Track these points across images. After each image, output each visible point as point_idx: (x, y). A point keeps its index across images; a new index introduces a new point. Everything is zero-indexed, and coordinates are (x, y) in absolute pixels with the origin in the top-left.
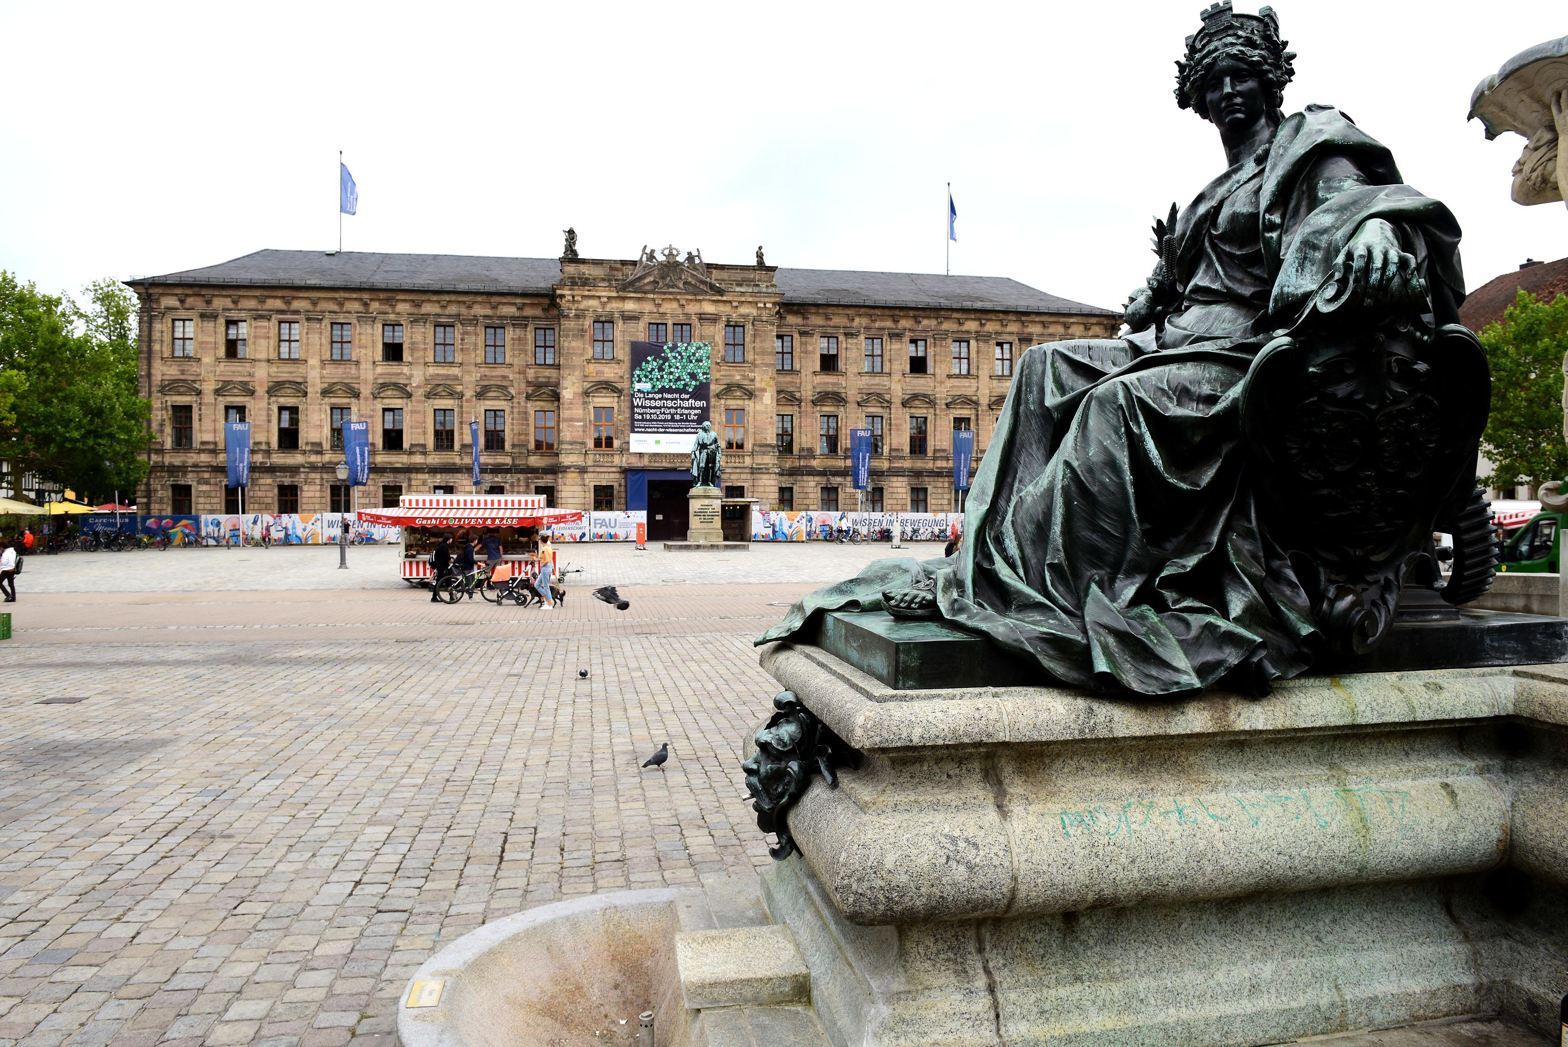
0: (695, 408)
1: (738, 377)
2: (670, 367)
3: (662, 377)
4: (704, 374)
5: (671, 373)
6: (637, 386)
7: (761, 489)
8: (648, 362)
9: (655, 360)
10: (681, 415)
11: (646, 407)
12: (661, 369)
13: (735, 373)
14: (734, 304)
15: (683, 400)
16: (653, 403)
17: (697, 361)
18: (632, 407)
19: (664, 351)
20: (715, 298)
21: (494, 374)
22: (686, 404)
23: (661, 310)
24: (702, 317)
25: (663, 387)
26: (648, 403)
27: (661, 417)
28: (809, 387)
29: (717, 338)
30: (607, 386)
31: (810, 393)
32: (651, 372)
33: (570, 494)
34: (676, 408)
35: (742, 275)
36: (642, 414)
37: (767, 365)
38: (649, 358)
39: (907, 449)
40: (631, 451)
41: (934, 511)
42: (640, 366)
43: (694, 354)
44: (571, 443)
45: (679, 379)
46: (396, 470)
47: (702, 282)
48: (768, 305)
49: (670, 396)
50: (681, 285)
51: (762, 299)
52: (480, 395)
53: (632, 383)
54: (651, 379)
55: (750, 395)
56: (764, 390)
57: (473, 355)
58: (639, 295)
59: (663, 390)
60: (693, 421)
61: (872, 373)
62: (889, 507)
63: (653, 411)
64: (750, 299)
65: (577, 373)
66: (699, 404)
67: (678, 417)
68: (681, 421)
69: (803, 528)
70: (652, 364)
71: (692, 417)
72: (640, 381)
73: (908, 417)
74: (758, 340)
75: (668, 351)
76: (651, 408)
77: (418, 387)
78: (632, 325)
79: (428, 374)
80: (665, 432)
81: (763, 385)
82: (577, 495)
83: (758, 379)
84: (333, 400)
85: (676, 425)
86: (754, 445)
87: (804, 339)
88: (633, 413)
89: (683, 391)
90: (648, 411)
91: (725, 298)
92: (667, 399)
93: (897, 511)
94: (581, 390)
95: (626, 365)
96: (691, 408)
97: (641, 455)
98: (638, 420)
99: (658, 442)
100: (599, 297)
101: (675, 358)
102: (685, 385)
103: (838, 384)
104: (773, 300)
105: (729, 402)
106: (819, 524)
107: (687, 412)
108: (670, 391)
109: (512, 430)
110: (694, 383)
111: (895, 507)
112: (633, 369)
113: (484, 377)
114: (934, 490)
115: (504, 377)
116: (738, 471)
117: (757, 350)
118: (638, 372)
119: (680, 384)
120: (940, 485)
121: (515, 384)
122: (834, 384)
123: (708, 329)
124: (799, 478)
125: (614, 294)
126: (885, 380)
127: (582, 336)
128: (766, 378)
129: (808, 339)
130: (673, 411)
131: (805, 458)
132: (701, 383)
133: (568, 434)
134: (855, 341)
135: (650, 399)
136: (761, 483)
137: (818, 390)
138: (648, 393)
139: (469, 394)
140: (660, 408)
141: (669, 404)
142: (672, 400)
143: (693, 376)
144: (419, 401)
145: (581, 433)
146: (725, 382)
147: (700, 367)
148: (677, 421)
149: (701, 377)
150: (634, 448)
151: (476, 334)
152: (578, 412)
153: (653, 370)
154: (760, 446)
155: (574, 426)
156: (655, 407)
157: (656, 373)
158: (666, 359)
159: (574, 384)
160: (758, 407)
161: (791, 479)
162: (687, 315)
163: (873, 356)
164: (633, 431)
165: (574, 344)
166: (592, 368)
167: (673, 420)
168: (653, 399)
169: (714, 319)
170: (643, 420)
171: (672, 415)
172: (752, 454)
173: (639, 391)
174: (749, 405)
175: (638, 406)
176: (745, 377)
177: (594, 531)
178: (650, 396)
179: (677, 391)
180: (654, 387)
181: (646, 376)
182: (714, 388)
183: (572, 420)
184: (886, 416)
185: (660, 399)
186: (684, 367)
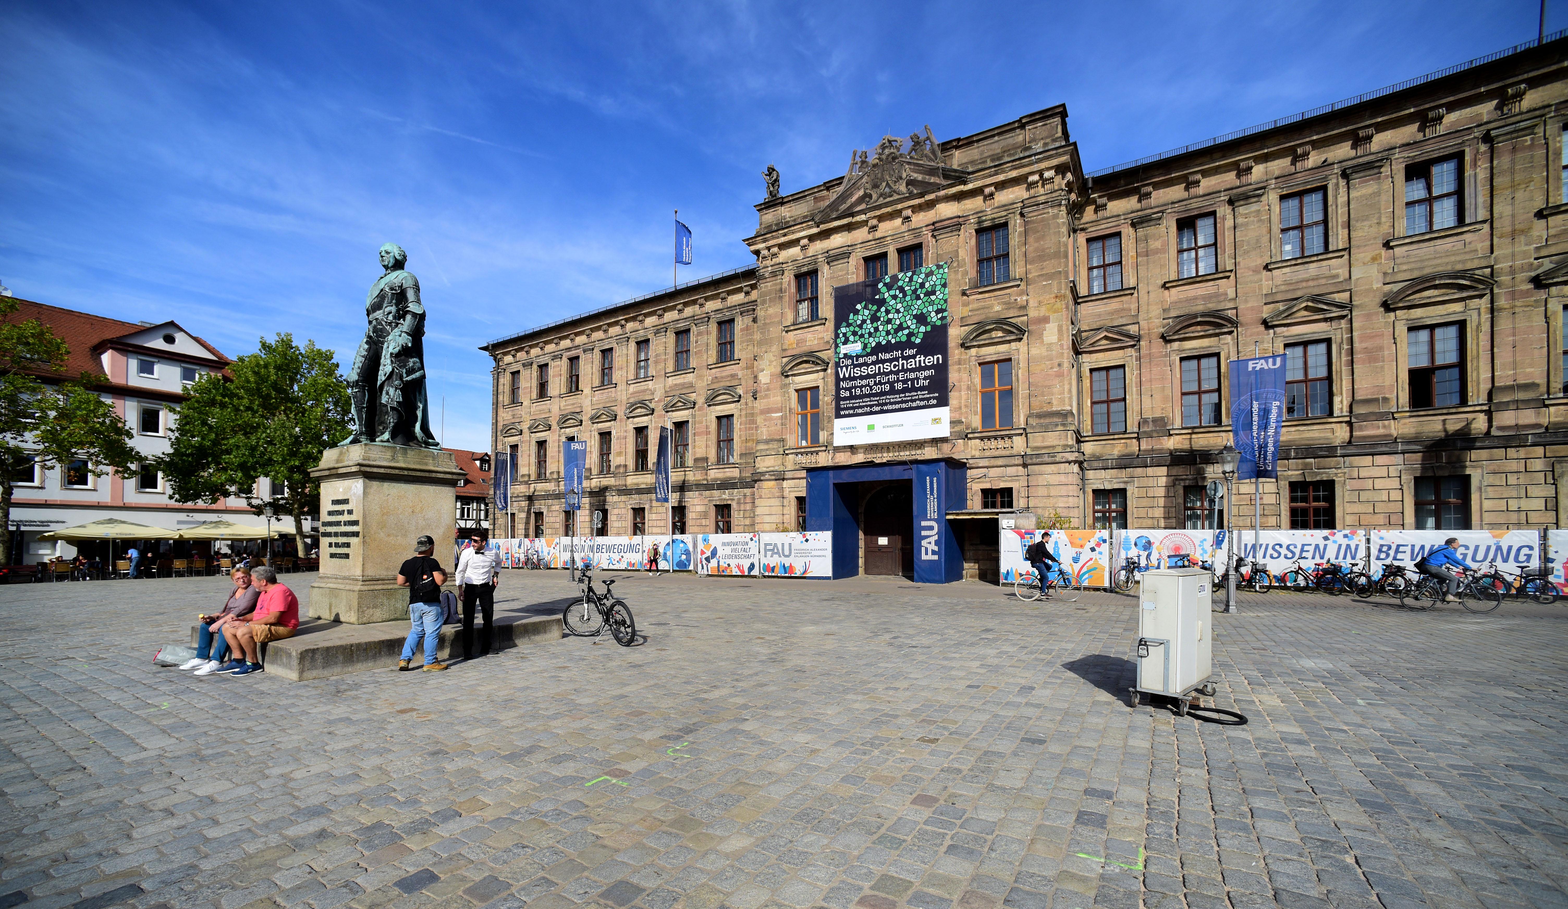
0: (927, 368)
1: (997, 308)
2: (888, 312)
3: (876, 329)
4: (938, 312)
5: (889, 321)
6: (844, 349)
7: (1042, 491)
8: (856, 312)
9: (866, 307)
10: (905, 382)
11: (855, 379)
12: (875, 318)
13: (993, 301)
14: (987, 191)
15: (906, 358)
16: (865, 371)
17: (928, 294)
18: (838, 380)
19: (878, 292)
20: (954, 190)
21: (724, 374)
22: (912, 364)
23: (878, 234)
24: (937, 228)
25: (879, 344)
26: (857, 372)
27: (877, 389)
28: (1156, 311)
29: (962, 253)
30: (811, 359)
31: (1158, 322)
32: (860, 326)
33: (766, 510)
34: (897, 373)
35: (1003, 143)
36: (849, 389)
37: (1050, 276)
38: (859, 307)
39: (1404, 397)
40: (837, 443)
41: (1493, 526)
42: (847, 320)
43: (922, 285)
44: (767, 442)
45: (900, 328)
46: (640, 491)
47: (932, 172)
48: (1047, 175)
49: (888, 356)
50: (903, 188)
51: (1035, 167)
52: (711, 401)
53: (837, 346)
54: (862, 336)
55: (1018, 332)
56: (1045, 320)
57: (705, 357)
58: (845, 221)
59: (879, 348)
60: (922, 388)
61: (1303, 258)
62: (1349, 520)
63: (864, 382)
64: (1014, 174)
65: (775, 348)
66: (931, 360)
67: (899, 386)
68: (904, 391)
69: (1105, 562)
70: (863, 312)
71: (921, 382)
72: (845, 343)
73: (1401, 329)
74: (1031, 239)
75: (884, 290)
76: (862, 378)
77: (659, 401)
78: (839, 266)
79: (668, 385)
80: (882, 412)
81: (1043, 312)
82: (774, 510)
83: (1032, 303)
84: (600, 425)
85: (897, 398)
86: (1030, 416)
87: (1141, 232)
88: (838, 389)
89: (909, 344)
90: (858, 383)
91: (970, 186)
92: (883, 362)
93: (1369, 527)
94: (779, 369)
95: (831, 325)
96: (920, 369)
97: (852, 449)
98: (845, 399)
99: (871, 428)
100: (798, 241)
101: (895, 297)
102: (910, 335)
103: (1216, 295)
104: (1055, 162)
105: (985, 351)
106: (1166, 553)
107: (913, 375)
108: (888, 347)
109: (740, 437)
110: (923, 329)
111: (1365, 520)
112: (837, 327)
113: (716, 379)
114: (1490, 479)
115: (733, 376)
116: (1000, 462)
117: (1030, 255)
118: (843, 330)
119: (902, 336)
120: (1514, 466)
121: (743, 382)
122: (1208, 298)
123: (948, 242)
124: (1139, 471)
125: (815, 230)
126: (1337, 267)
127: (781, 298)
128: (1048, 297)
129: (1151, 230)
130: (892, 377)
131: (1150, 436)
132: (934, 327)
133: (764, 430)
134: (1254, 207)
135: (860, 365)
136: (1041, 480)
137: (1173, 314)
138: (858, 357)
139: (701, 401)
140: (874, 376)
141: (888, 368)
142: (890, 361)
143: (921, 319)
144: (660, 416)
145: (779, 427)
146: (976, 319)
147: (932, 303)
148: (899, 392)
149: (934, 318)
150: (839, 440)
151: (708, 333)
152: (776, 399)
153: (864, 321)
154: (1040, 416)
155: (771, 419)
156: (868, 376)
157: (869, 327)
158: (882, 302)
159: (771, 362)
160: (1034, 351)
161: (1124, 474)
162: (916, 231)
163: (1300, 227)
164: (838, 416)
165: (771, 311)
166: (792, 337)
167: (893, 391)
168: (866, 364)
169: (955, 225)
170: (852, 397)
171: (892, 384)
172: (1025, 433)
173: (846, 356)
174: (1019, 350)
175: (845, 379)
176: (1009, 305)
177: (764, 561)
178: (861, 360)
179: (900, 346)
180: (865, 347)
181: (855, 333)
182: (955, 333)
183: (769, 411)
184: (1336, 337)
185: (874, 363)
186: (908, 308)
